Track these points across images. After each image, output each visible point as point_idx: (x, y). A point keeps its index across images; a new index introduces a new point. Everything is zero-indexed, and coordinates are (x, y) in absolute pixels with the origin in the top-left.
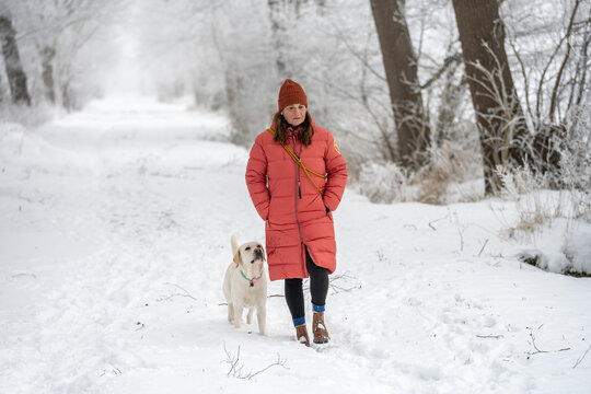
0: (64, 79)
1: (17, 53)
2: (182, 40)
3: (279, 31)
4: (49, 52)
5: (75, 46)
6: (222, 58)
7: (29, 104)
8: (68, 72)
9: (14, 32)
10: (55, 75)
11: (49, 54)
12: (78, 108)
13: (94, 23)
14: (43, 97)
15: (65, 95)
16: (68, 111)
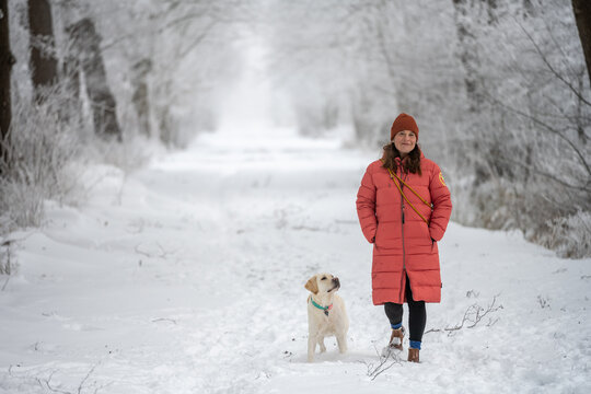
0: (162, 102)
1: (102, 67)
2: (334, 45)
3: (466, 39)
4: (144, 65)
5: (179, 55)
6: (392, 74)
7: (120, 140)
8: (168, 92)
9: (98, 38)
10: (150, 98)
11: (143, 69)
12: (182, 146)
13: (207, 20)
14: (136, 131)
15: (163, 126)
16: (168, 148)
